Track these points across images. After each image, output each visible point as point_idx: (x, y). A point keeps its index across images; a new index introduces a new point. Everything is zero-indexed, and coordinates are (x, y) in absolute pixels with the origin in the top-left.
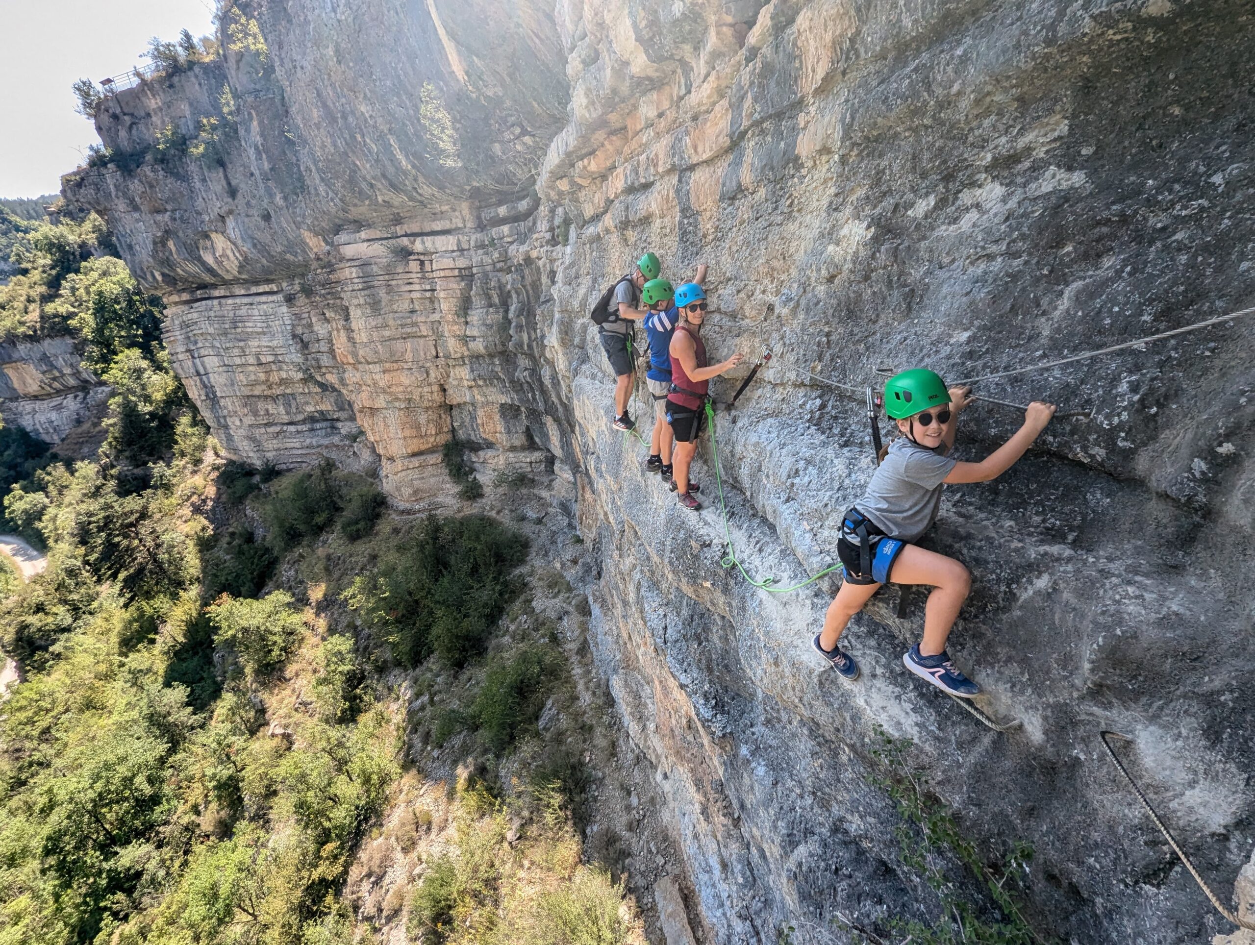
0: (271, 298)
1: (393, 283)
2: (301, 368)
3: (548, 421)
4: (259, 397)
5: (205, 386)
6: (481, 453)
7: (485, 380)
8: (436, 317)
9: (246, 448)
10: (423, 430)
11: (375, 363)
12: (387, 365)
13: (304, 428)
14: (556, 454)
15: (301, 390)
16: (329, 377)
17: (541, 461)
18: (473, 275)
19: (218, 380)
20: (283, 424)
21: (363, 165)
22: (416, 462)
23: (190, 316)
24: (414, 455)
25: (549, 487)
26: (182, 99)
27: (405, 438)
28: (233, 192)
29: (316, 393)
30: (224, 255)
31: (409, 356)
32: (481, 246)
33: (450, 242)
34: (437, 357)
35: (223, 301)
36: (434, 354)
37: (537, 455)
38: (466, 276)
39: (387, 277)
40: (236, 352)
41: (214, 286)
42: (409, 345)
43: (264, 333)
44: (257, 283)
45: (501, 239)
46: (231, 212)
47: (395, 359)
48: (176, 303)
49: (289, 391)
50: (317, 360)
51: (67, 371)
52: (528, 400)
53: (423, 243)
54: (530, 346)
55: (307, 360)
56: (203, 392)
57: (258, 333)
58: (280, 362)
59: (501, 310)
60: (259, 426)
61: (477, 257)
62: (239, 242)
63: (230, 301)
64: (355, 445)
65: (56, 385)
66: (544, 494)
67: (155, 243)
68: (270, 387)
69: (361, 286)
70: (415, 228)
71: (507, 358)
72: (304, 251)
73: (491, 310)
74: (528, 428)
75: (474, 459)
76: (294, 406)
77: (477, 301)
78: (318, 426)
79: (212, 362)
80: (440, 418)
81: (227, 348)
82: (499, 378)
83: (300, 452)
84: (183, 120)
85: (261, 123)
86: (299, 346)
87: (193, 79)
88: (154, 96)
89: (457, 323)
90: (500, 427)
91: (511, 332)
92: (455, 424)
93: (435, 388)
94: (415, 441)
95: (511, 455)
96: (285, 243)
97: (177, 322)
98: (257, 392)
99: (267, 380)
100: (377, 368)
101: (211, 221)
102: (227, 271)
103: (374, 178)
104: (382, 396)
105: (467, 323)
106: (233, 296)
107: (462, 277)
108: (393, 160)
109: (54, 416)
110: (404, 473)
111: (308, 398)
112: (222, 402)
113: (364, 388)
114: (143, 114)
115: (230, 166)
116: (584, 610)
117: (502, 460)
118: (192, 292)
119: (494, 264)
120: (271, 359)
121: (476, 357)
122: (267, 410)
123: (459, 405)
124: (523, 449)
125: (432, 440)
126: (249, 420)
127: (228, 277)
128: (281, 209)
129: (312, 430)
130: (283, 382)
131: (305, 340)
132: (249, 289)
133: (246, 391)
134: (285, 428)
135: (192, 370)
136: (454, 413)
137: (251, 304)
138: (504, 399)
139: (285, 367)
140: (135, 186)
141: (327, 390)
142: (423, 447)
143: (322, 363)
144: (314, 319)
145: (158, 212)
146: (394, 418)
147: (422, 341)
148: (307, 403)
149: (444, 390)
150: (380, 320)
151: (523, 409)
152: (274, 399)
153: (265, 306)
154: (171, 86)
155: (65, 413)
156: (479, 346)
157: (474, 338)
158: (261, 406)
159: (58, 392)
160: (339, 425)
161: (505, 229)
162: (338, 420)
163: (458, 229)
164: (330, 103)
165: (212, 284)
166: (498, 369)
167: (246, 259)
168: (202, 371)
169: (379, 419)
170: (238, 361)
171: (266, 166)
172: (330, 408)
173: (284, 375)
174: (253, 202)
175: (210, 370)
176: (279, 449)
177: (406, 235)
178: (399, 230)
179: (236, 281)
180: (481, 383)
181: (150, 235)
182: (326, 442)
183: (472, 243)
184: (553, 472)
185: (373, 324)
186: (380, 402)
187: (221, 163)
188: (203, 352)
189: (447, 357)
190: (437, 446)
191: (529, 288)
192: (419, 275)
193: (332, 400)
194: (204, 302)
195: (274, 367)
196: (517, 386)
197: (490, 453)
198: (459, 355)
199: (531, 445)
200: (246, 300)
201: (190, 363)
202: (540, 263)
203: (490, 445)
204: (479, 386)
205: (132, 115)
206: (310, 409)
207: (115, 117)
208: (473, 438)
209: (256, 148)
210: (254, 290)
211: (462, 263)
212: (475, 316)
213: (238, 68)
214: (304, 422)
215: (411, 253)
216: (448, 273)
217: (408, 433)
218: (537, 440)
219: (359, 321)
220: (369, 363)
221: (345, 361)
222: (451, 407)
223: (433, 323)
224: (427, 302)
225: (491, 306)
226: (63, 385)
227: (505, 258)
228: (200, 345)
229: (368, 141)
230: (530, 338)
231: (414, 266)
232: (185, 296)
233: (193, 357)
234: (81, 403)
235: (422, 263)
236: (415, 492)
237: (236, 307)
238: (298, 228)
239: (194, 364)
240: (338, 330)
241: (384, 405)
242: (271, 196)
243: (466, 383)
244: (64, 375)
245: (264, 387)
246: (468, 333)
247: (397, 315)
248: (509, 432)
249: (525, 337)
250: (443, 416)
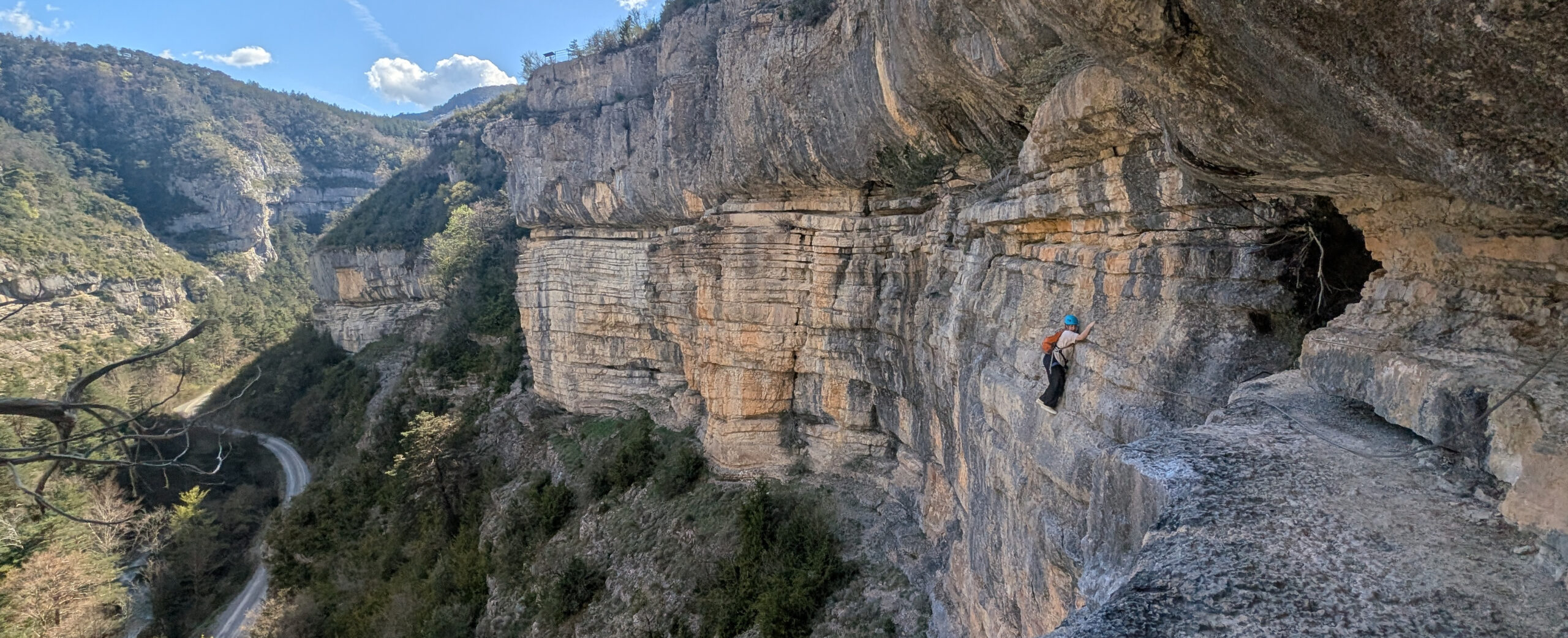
0: (630, 244)
1: (772, 252)
2: (639, 314)
3: (902, 403)
4: (590, 336)
5: (542, 318)
6: (818, 428)
7: (840, 353)
8: (806, 286)
9: (561, 386)
10: (764, 394)
11: (736, 322)
12: (746, 326)
13: (624, 373)
14: (903, 439)
15: (632, 335)
16: (670, 327)
17: (882, 446)
18: (851, 254)
19: (556, 315)
20: (605, 367)
21: (775, 155)
22: (749, 425)
23: (550, 252)
24: (748, 418)
25: (888, 474)
26: (608, 73)
27: (744, 399)
28: (630, 152)
29: (645, 341)
30: (603, 203)
31: (770, 320)
32: (864, 229)
33: (835, 223)
34: (796, 324)
35: (586, 241)
36: (795, 321)
37: (880, 439)
38: (845, 254)
39: (767, 246)
40: (584, 290)
41: (580, 227)
42: (773, 308)
43: (614, 275)
44: (619, 228)
45: (887, 226)
46: (623, 168)
47: (755, 321)
48: (541, 238)
49: (620, 334)
50: (665, 309)
51: (391, 282)
52: (883, 380)
53: (810, 220)
54: (901, 328)
55: (654, 308)
56: (537, 324)
57: (608, 275)
58: (621, 305)
59: (874, 289)
60: (580, 365)
61: (859, 239)
62: (621, 193)
63: (592, 243)
64: (672, 399)
65: (376, 295)
66: (881, 481)
67: (546, 186)
68: (604, 328)
69: (742, 251)
70: (802, 205)
71: (870, 334)
72: (679, 208)
73: (863, 288)
74: (874, 409)
75: (809, 432)
76: (620, 351)
77: (849, 279)
78: (637, 373)
79: (556, 296)
80: (784, 384)
81: (576, 286)
82: (855, 353)
83: (612, 398)
84: (603, 89)
85: (676, 102)
86: (650, 294)
87: (623, 59)
88: (585, 68)
89: (826, 296)
90: (845, 403)
91: (880, 312)
92: (796, 393)
93: (788, 354)
94: (753, 404)
95: (850, 434)
96: (664, 199)
97: (536, 255)
98: (590, 332)
99: (604, 321)
100: (735, 327)
101: (602, 173)
102: (600, 216)
103: (782, 165)
104: (732, 354)
105: (836, 297)
106: (595, 238)
107: (840, 255)
108: (804, 152)
109: (361, 324)
110: (734, 435)
111: (636, 344)
112: (553, 337)
113: (715, 343)
114: (571, 81)
115: (633, 130)
116: (925, 607)
117: (839, 438)
118: (558, 230)
119: (875, 247)
120: (613, 300)
121: (837, 330)
122: (593, 350)
123: (806, 374)
124: (864, 430)
125: (771, 405)
126: (573, 358)
127: (598, 221)
128: (671, 171)
129: (631, 376)
130: (617, 325)
131: (658, 289)
132: (612, 234)
133: (580, 329)
134: (605, 371)
135: (535, 302)
136: (798, 381)
137: (611, 248)
138: (856, 375)
139: (624, 311)
140: (547, 139)
141: (657, 338)
142: (759, 412)
143: (669, 313)
144: (672, 271)
145: (558, 160)
146: (737, 377)
147: (785, 308)
148: (634, 349)
149: (795, 357)
150: (751, 283)
151: (874, 388)
152: (603, 339)
153: (623, 251)
154: (602, 63)
155: (373, 323)
156: (844, 320)
157: (840, 312)
158: (589, 345)
159: (374, 301)
160: (659, 376)
161: (894, 219)
162: (658, 371)
163: (843, 211)
164: (763, 108)
165: (579, 225)
166: (858, 344)
167: (621, 206)
168: (544, 304)
169: (720, 376)
170: (582, 299)
171: (670, 135)
172: (654, 357)
173: (621, 318)
174: (645, 162)
175: (551, 304)
176: (593, 392)
177: (792, 211)
178: (787, 206)
179: (604, 225)
180: (835, 355)
181: (545, 178)
182: (642, 391)
183: (856, 226)
184: (894, 457)
185: (744, 286)
186: (728, 360)
187: (627, 127)
188: (551, 286)
189: (809, 325)
190: (773, 413)
191: (911, 275)
192: (798, 248)
193: (659, 349)
194: (566, 241)
195: (614, 309)
196: (875, 363)
197: (828, 429)
198: (820, 326)
199: (874, 427)
200: (609, 243)
201: (535, 295)
202: (930, 258)
203: (828, 420)
204: (833, 358)
205: (562, 81)
206: (634, 355)
207: (548, 81)
208: (812, 410)
209: (666, 120)
210: (616, 235)
211: (844, 243)
212: (847, 290)
213: (669, 57)
214: (625, 367)
215: (793, 228)
216: (829, 250)
217: (747, 394)
218: (881, 422)
219: (731, 281)
220: (729, 321)
221: (703, 315)
222: (795, 375)
223: (800, 291)
224: (799, 273)
225: (863, 284)
226: (381, 295)
227: (888, 243)
228: (551, 279)
229: (787, 137)
230: (903, 321)
231: (795, 239)
232: (552, 233)
233: (540, 289)
234: (392, 315)
235: (803, 237)
236: (742, 457)
237: (597, 249)
238: (682, 189)
239: (539, 295)
240: (705, 286)
241: (731, 363)
242: (666, 159)
243: (819, 353)
244: (386, 286)
245: (598, 327)
246: (836, 306)
247: (768, 280)
248: (853, 409)
249: (898, 319)
250: (787, 383)
